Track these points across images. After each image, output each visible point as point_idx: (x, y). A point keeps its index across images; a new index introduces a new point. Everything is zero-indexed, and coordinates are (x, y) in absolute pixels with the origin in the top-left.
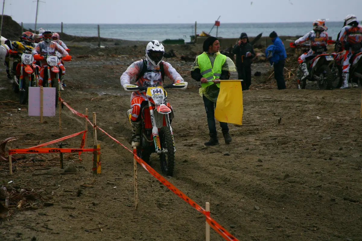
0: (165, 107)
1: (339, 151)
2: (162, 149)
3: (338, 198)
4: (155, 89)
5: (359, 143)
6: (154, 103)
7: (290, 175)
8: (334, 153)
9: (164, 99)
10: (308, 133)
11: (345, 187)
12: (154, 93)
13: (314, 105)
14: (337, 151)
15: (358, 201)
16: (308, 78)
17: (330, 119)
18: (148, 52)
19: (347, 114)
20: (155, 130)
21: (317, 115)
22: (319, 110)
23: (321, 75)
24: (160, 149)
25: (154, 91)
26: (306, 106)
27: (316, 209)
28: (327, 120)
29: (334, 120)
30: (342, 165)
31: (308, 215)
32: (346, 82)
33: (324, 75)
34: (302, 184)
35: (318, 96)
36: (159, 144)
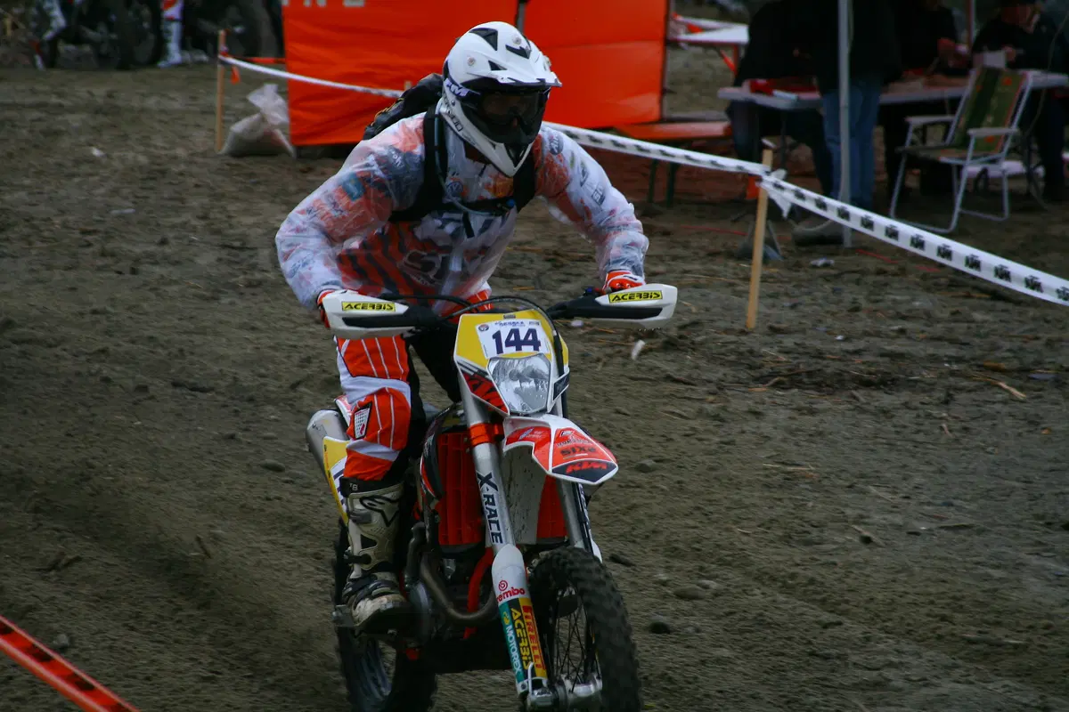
0: (580, 442)
1: (160, 249)
2: (554, 682)
3: (157, 381)
4: (499, 324)
5: (213, 224)
6: (502, 406)
7: (16, 320)
8: (144, 252)
9: (556, 385)
10: (68, 198)
11: (175, 351)
12: (500, 350)
13: (84, 116)
14: (152, 248)
15: (211, 389)
16: (64, 35)
17: (130, 155)
18: (464, 92)
19: (178, 140)
20: (508, 567)
21: (91, 145)
22: (98, 130)
23: (102, 28)
24: (545, 683)
25: (497, 336)
26: (60, 118)
27: (93, 415)
28: (122, 160)
29: (143, 160)
30: (167, 288)
31: (68, 435)
32: (173, 47)
33: (111, 27)
34: (50, 346)
35: (95, 88)
36: (537, 652)
